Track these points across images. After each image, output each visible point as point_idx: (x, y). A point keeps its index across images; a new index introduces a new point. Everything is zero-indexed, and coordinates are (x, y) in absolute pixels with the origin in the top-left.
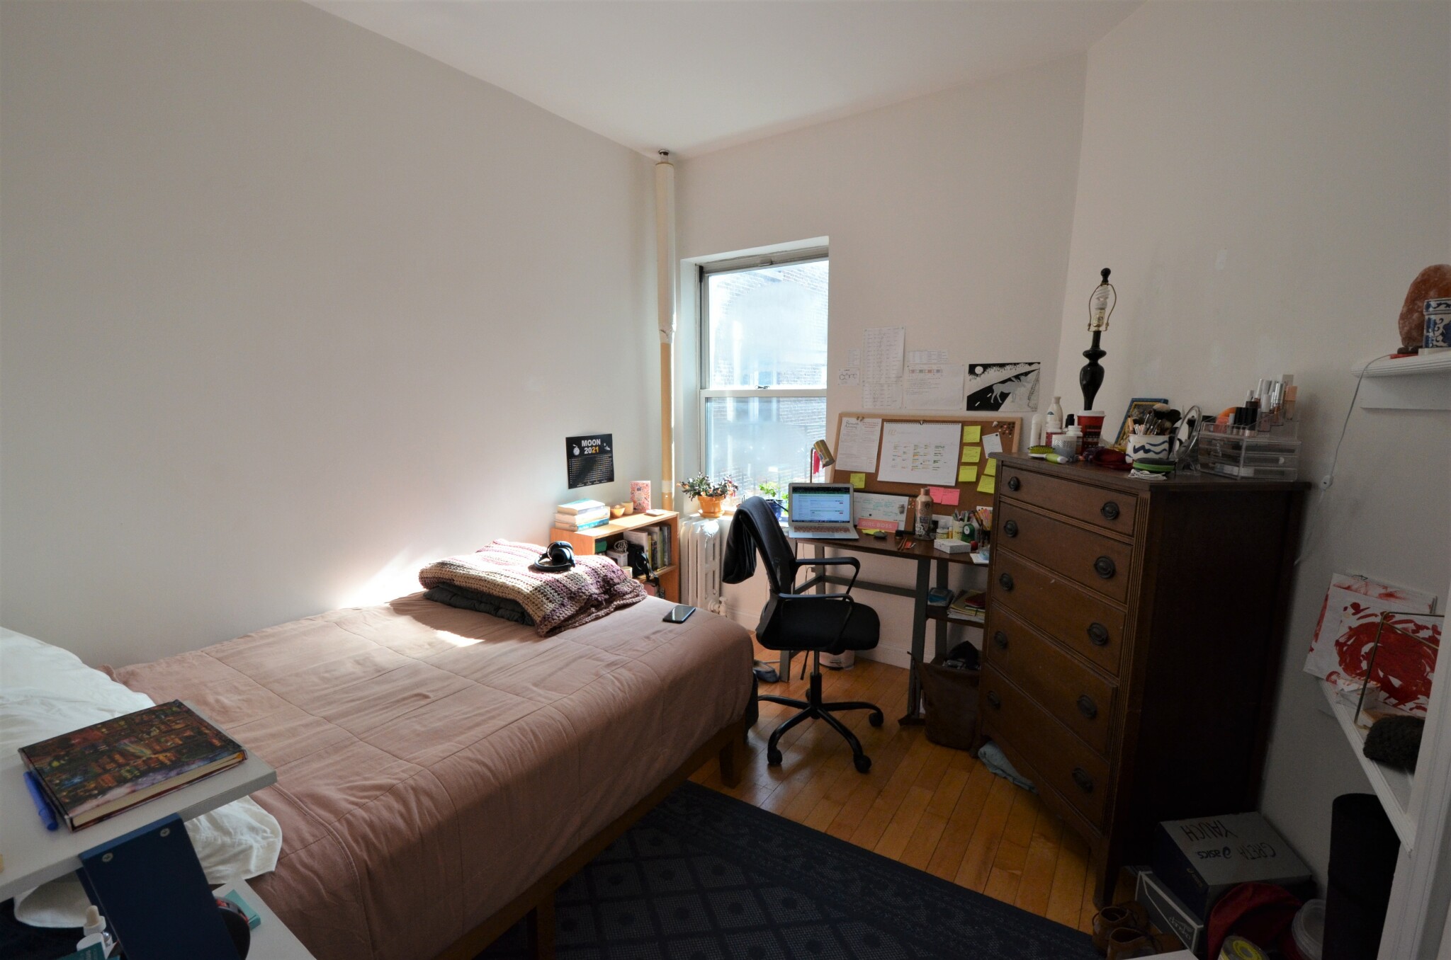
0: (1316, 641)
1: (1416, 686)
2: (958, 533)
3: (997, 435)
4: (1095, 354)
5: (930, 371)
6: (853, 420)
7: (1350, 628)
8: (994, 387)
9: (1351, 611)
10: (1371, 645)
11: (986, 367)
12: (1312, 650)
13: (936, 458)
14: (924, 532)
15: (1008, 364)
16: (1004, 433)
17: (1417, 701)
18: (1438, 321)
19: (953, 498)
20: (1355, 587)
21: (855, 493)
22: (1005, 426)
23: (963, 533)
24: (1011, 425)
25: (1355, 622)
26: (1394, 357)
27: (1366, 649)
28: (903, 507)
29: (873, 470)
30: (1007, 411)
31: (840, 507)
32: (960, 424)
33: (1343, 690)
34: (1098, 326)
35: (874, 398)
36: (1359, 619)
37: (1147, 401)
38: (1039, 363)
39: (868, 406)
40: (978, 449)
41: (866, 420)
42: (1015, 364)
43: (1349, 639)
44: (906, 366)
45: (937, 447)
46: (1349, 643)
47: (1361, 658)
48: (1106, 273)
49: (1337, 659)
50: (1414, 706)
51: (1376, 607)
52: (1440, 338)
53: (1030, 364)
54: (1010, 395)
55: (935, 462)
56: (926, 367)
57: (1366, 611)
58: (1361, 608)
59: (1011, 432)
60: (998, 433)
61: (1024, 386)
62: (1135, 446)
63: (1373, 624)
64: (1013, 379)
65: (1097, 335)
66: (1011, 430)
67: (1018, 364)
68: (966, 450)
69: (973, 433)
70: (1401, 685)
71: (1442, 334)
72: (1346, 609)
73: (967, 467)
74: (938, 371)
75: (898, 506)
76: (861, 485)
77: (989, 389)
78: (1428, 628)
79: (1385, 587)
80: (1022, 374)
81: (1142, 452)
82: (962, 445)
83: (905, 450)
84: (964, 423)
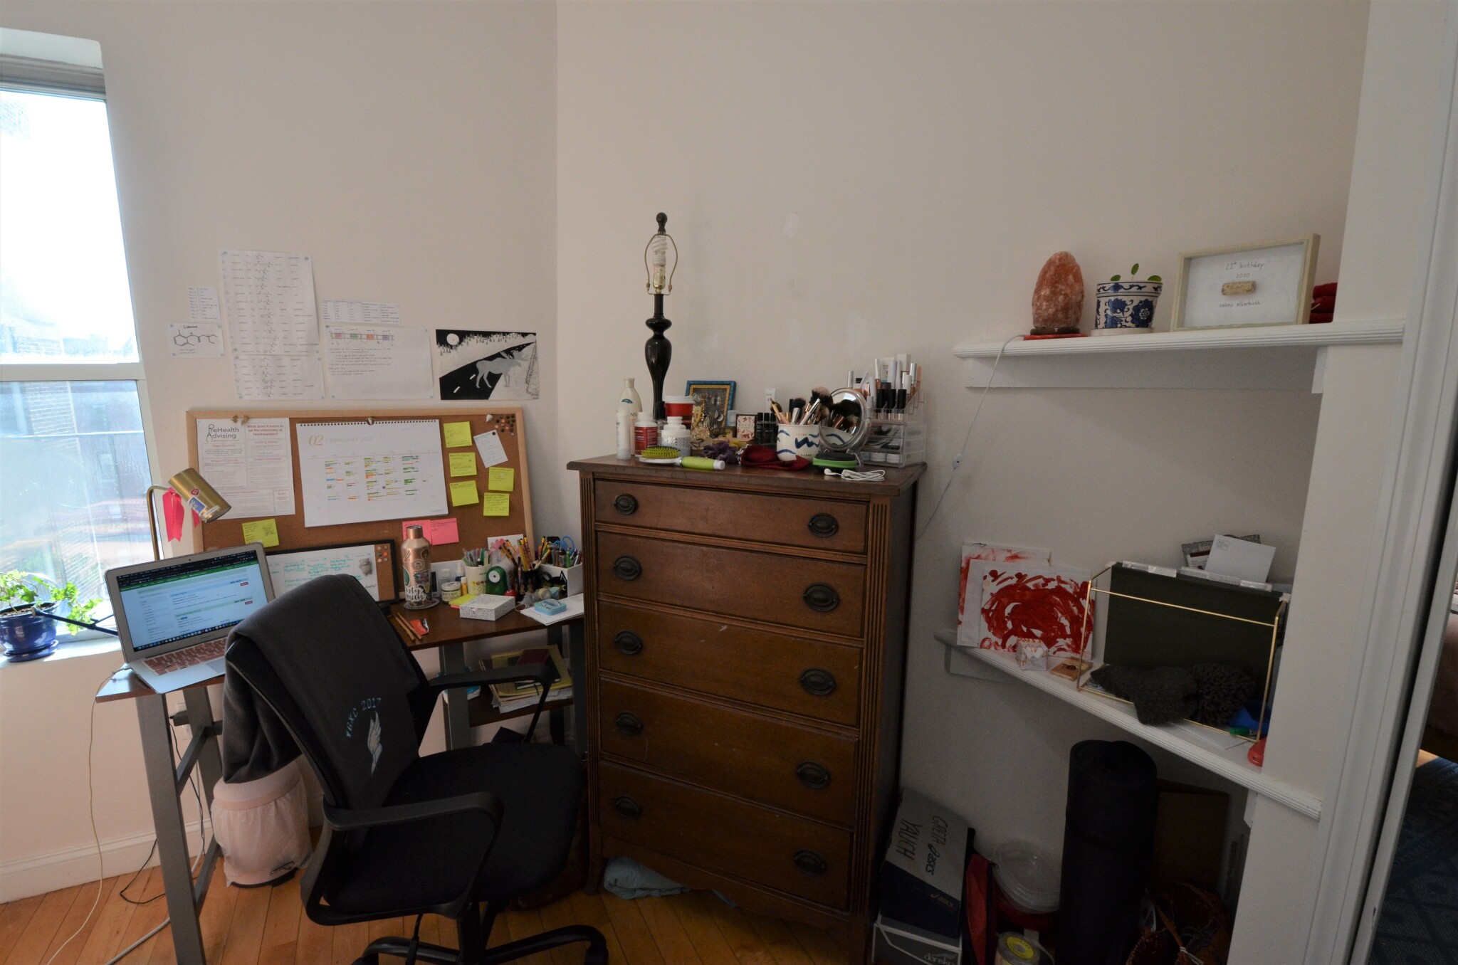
0: (962, 614)
1: (1054, 632)
2: (478, 584)
3: (494, 434)
4: (659, 324)
5: (370, 337)
6: (227, 423)
7: (992, 594)
8: (479, 365)
9: (990, 578)
10: (1012, 605)
11: (463, 335)
12: (960, 623)
13: (407, 476)
14: (425, 597)
15: (495, 333)
16: (503, 431)
17: (1057, 645)
18: (1128, 303)
19: (448, 533)
20: (983, 556)
21: (269, 558)
22: (503, 421)
23: (488, 581)
24: (511, 419)
25: (994, 588)
26: (1026, 338)
27: (1008, 610)
28: (368, 563)
29: (290, 510)
30: (500, 399)
31: (243, 592)
32: (437, 421)
33: (1033, 657)
34: (661, 287)
35: (265, 381)
36: (998, 584)
37: (711, 384)
38: (535, 334)
39: (253, 396)
40: (472, 455)
41: (253, 422)
42: (504, 334)
43: (992, 605)
44: (323, 326)
45: (405, 458)
46: (993, 608)
47: (1006, 620)
48: (662, 219)
49: (985, 625)
50: (1056, 649)
51: (1010, 571)
52: (1129, 319)
53: (524, 335)
54: (502, 377)
55: (406, 482)
56: (363, 330)
57: (1002, 576)
58: (999, 574)
59: (513, 429)
60: (495, 431)
61: (520, 365)
62: (796, 440)
63: (1009, 587)
64: (504, 355)
65: (659, 299)
66: (512, 426)
67: (508, 333)
68: (454, 458)
69: (460, 433)
70: (1042, 634)
71: (1131, 315)
72: (985, 578)
73: (460, 484)
74: (385, 337)
75: (358, 564)
76: (273, 541)
77: (472, 368)
78: (1053, 580)
79: (1010, 551)
80: (514, 348)
81: (805, 445)
82: (446, 452)
83: (348, 468)
84: (443, 419)
